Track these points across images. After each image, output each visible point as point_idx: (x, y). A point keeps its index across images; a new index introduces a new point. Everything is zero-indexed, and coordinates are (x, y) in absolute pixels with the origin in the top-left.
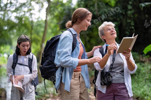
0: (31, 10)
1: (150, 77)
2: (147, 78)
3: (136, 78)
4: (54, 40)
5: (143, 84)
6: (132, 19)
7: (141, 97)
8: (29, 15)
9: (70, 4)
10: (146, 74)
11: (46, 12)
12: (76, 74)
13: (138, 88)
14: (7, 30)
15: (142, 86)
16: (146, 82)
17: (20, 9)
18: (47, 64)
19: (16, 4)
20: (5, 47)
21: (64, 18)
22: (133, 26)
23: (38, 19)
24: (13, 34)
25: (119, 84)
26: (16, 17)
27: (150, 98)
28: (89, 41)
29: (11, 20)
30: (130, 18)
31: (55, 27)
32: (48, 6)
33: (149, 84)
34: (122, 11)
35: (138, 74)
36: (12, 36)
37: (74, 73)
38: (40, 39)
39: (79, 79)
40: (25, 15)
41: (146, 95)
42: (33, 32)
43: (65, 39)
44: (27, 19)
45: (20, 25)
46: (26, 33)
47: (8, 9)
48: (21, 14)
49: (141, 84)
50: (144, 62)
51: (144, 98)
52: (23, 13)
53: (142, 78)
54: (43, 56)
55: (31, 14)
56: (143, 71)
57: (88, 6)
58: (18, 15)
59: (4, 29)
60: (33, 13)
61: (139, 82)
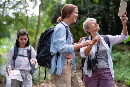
0: (26, 7)
1: (129, 63)
2: (127, 64)
3: (117, 64)
4: (48, 32)
5: (123, 69)
6: (114, 14)
7: (121, 81)
8: (25, 12)
9: (60, 2)
10: (126, 60)
11: (39, 9)
12: (68, 61)
13: (119, 73)
14: (5, 24)
15: (122, 71)
16: (125, 67)
17: (17, 6)
18: (43, 53)
19: (13, 2)
20: (4, 39)
21: (55, 13)
22: (114, 19)
23: (32, 14)
24: (11, 28)
25: (103, 70)
26: (14, 13)
27: (129, 81)
28: (77, 33)
29: (9, 16)
30: (112, 13)
31: (47, 21)
32: (41, 3)
33: (128, 69)
34: (105, 7)
35: (119, 61)
36: (10, 30)
37: (67, 60)
38: (34, 32)
39: (71, 65)
40: (21, 11)
41: (126, 79)
42: (28, 26)
43: (60, 30)
44: (23, 14)
45: (17, 20)
46: (22, 27)
47: (6, 6)
48: (17, 11)
49: (122, 70)
50: (124, 51)
51: (124, 81)
52: (19, 10)
53: (123, 64)
54: (39, 47)
55: (26, 11)
56: (124, 59)
57: (75, 3)
58: (15, 12)
59: (3, 24)
60: (28, 9)
61: (120, 68)
